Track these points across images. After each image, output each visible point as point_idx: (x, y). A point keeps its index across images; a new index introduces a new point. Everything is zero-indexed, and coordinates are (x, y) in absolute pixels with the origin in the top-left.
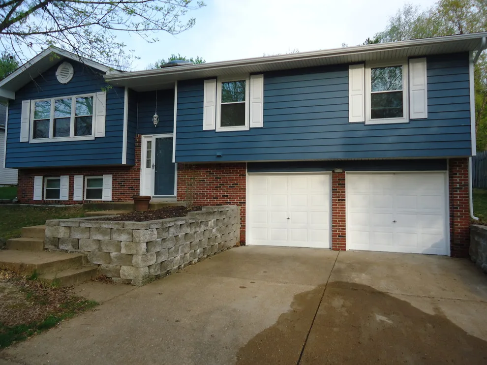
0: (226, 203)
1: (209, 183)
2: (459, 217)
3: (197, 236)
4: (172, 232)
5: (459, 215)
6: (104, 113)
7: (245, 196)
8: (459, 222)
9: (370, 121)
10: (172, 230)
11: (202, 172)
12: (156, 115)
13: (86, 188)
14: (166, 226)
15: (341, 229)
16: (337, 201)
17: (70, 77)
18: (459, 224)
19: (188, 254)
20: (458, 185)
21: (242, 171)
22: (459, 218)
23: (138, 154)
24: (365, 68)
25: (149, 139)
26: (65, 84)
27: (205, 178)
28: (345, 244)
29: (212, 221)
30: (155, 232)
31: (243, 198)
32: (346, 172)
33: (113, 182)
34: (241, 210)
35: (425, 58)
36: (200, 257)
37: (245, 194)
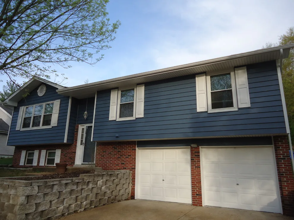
0: (124, 168)
1: (114, 154)
2: (285, 181)
3: (84, 192)
4: (56, 189)
5: (285, 180)
6: (58, 112)
7: (135, 164)
8: (286, 186)
9: (211, 111)
10: (56, 187)
11: (110, 147)
12: (86, 112)
13: (47, 158)
14: (50, 184)
15: (198, 189)
16: (194, 168)
17: (44, 92)
18: (286, 188)
19: (73, 205)
20: (282, 156)
21: (134, 146)
22: (286, 183)
23: (76, 137)
24: (206, 76)
25: (83, 127)
26: (41, 97)
27: (112, 152)
28: (201, 201)
29: (101, 181)
30: (36, 188)
31: (133, 165)
32: (200, 147)
33: (61, 154)
34: (132, 173)
35: (245, 67)
36: (86, 207)
37: (135, 162)
